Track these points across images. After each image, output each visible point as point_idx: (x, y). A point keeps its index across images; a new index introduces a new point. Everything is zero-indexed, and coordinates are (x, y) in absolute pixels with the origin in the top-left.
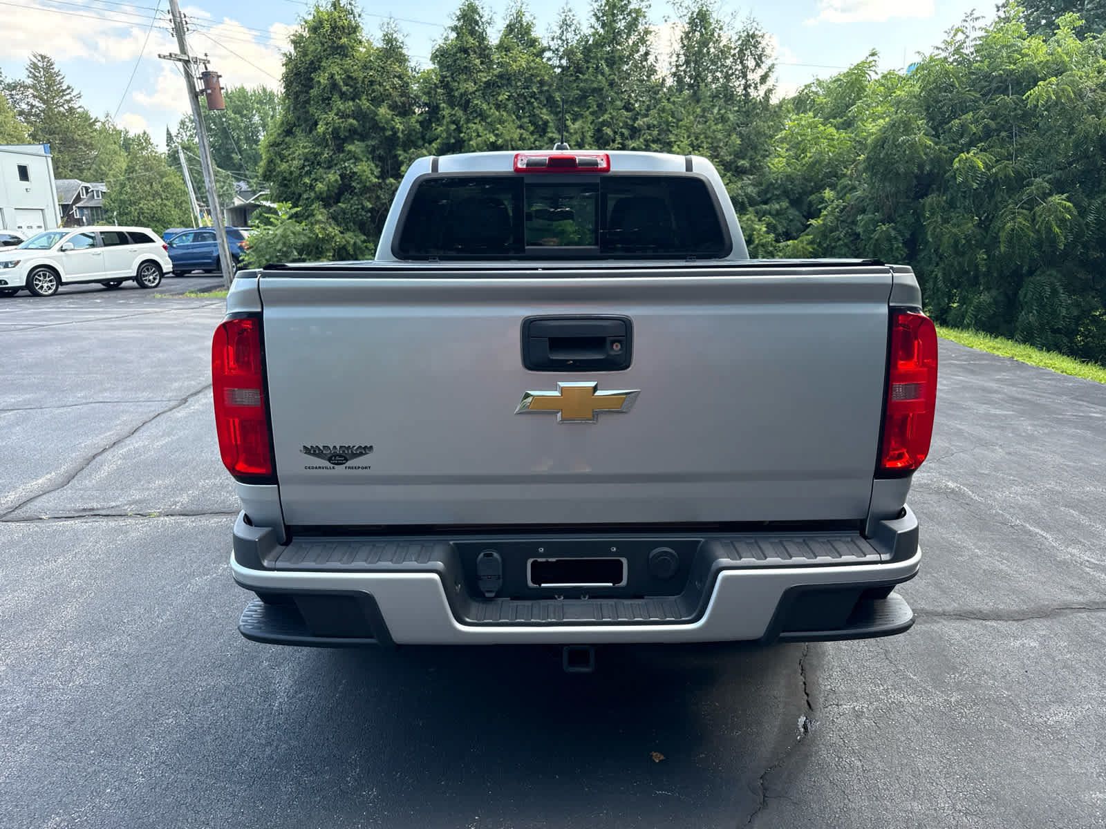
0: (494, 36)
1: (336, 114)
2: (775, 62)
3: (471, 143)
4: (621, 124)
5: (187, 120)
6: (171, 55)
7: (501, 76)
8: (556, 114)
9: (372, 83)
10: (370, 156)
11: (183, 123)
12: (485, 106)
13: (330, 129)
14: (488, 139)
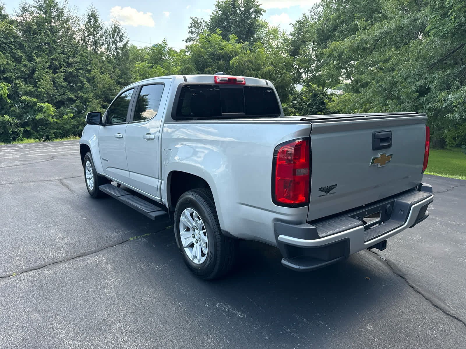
2: (129, 40)
4: (62, 61)
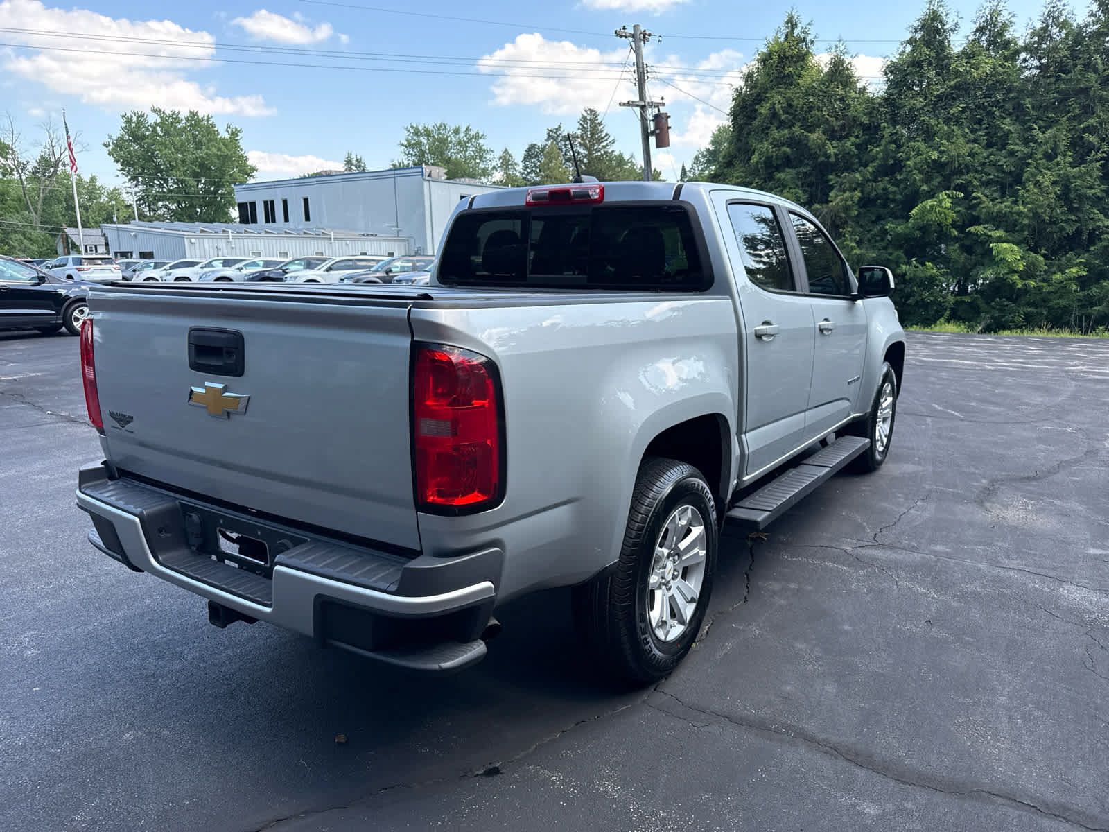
0: (957, 43)
1: (771, 144)
3: (909, 162)
5: (700, 156)
6: (629, 102)
7: (957, 87)
8: (1024, 123)
9: (811, 109)
10: (800, 183)
11: (697, 158)
12: (933, 122)
13: (763, 159)
14: (930, 157)
